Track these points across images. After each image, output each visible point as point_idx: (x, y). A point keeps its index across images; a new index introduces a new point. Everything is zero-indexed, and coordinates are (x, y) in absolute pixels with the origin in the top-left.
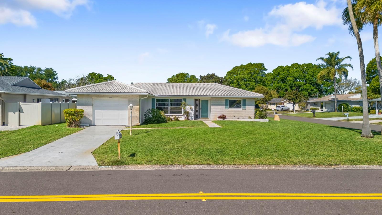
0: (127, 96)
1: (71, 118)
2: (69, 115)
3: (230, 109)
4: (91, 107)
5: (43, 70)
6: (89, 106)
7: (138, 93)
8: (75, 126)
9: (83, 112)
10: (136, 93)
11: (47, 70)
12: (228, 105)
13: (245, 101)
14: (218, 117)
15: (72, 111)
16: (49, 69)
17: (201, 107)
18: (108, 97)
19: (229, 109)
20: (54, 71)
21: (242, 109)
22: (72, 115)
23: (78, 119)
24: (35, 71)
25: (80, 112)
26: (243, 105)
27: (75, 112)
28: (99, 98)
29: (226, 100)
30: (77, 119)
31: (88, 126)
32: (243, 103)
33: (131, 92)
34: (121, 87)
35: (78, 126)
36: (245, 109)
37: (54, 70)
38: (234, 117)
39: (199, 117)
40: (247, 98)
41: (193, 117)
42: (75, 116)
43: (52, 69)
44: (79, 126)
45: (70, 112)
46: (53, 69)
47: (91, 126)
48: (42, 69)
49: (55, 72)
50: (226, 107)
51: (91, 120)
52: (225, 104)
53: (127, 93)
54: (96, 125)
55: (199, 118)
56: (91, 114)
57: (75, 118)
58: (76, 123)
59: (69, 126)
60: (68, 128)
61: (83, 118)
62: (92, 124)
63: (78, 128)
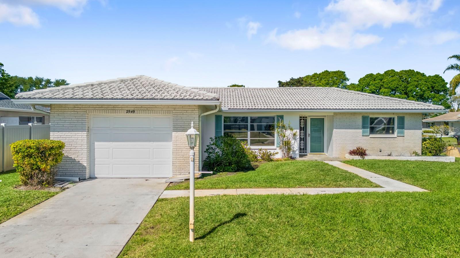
0: (170, 109)
1: (28, 164)
2: (23, 157)
3: (371, 136)
4: (85, 134)
5: (52, 82)
6: (80, 133)
7: (197, 99)
8: (41, 183)
9: (61, 147)
10: (192, 99)
11: (57, 82)
12: (367, 128)
13: (402, 119)
14: (349, 151)
15: (30, 147)
16: (60, 81)
17: (309, 131)
18: (125, 111)
20: (67, 83)
21: (395, 135)
22: (30, 156)
23: (47, 165)
24: (42, 83)
25: (52, 148)
26: (399, 128)
27: (38, 149)
28: (104, 114)
29: (364, 118)
30: (43, 166)
31: (76, 182)
32: (398, 124)
33: (181, 98)
34: (156, 88)
35: (48, 183)
36: (402, 135)
38: (380, 151)
39: (306, 152)
40: (406, 114)
41: (297, 152)
42: (37, 160)
43: (64, 80)
44: (51, 183)
45: (25, 147)
47: (84, 180)
48: (52, 80)
50: (363, 132)
51: (85, 165)
53: (170, 99)
54: (96, 178)
55: (305, 154)
56: (85, 151)
57: (39, 164)
58: (42, 176)
59: (26, 184)
60: (23, 188)
61: (61, 163)
62: (87, 176)
63: (46, 190)
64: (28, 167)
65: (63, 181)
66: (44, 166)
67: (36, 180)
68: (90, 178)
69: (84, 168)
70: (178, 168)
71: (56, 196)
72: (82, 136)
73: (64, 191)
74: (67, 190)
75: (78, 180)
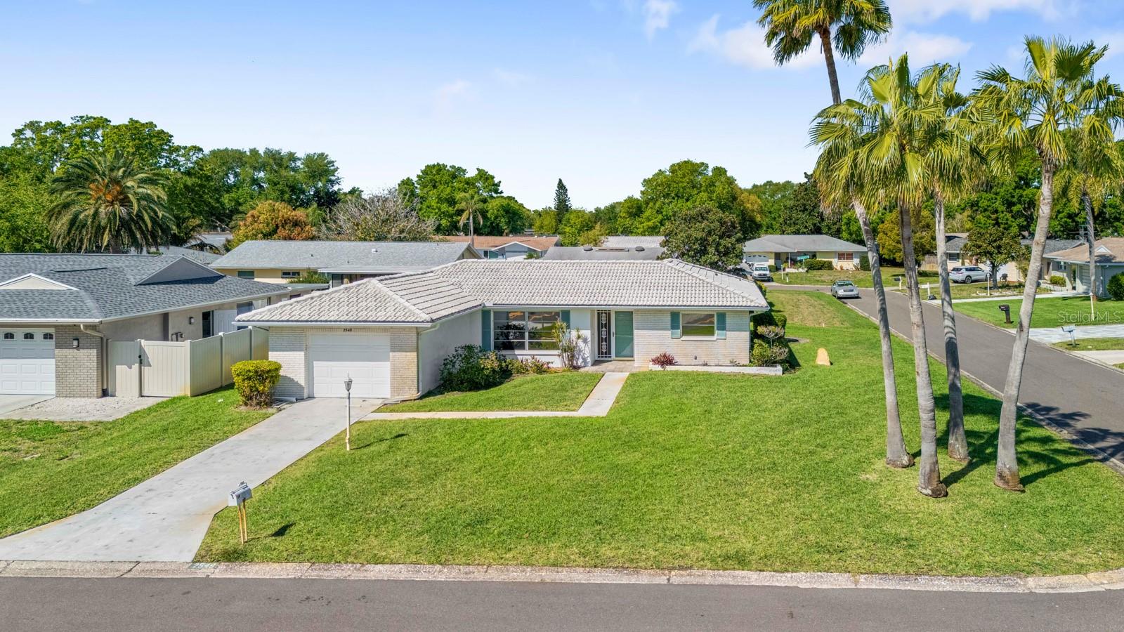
1: (248, 386)
2: (244, 380)
3: (684, 338)
4: (303, 353)
5: (299, 159)
6: (298, 353)
8: (259, 404)
9: (277, 369)
11: (310, 159)
12: (678, 328)
13: (721, 317)
14: (651, 360)
15: (249, 371)
16: (314, 156)
17: (613, 330)
18: (343, 330)
19: (682, 339)
20: (329, 160)
21: (714, 338)
22: (249, 379)
23: (265, 387)
25: (269, 371)
26: (719, 328)
27: (256, 372)
28: (321, 332)
29: (674, 317)
30: (261, 389)
31: (292, 403)
32: (718, 323)
35: (266, 404)
36: (722, 338)
37: (331, 158)
38: (696, 358)
39: (611, 357)
41: (589, 359)
42: (256, 382)
43: (323, 154)
44: (269, 404)
45: (245, 371)
46: (327, 155)
47: (302, 399)
48: (299, 155)
49: (333, 162)
50: (672, 334)
51: (303, 384)
52: (670, 327)
54: (314, 398)
55: (610, 359)
56: (303, 370)
57: (257, 386)
58: (261, 397)
59: (246, 404)
60: (243, 408)
61: (278, 384)
62: (306, 396)
63: (264, 411)
64: (248, 389)
65: (281, 401)
66: (262, 387)
67: (255, 401)
68: (309, 398)
69: (302, 388)
70: (395, 389)
71: (272, 417)
72: (299, 356)
73: (280, 412)
74: (283, 411)
75: (294, 400)
